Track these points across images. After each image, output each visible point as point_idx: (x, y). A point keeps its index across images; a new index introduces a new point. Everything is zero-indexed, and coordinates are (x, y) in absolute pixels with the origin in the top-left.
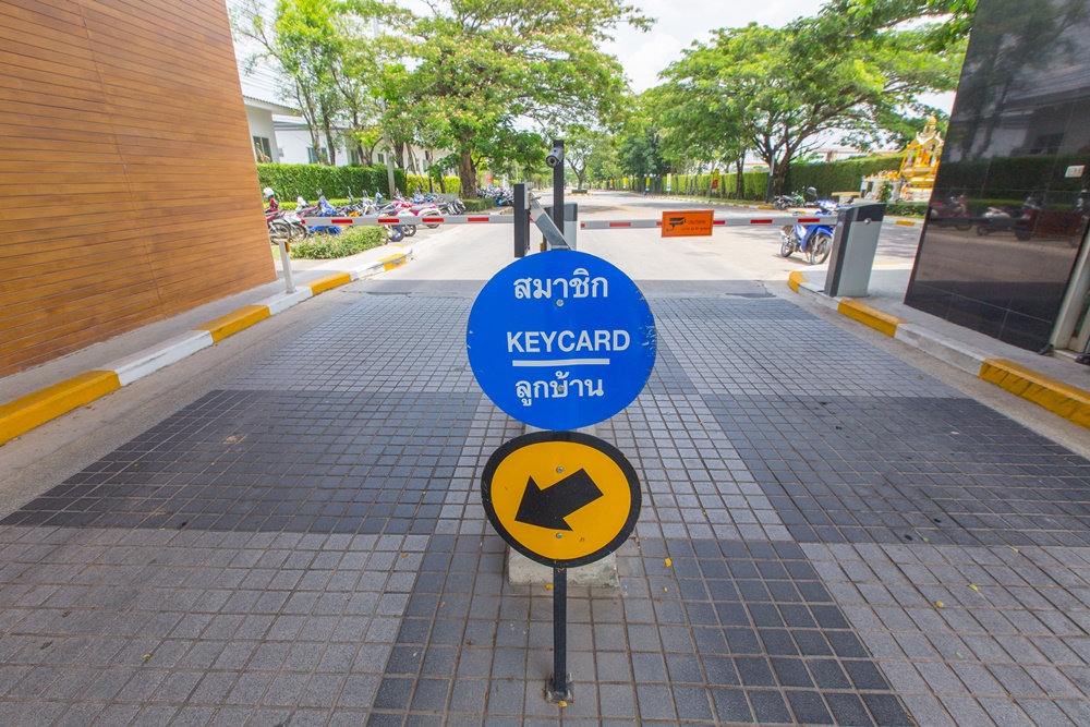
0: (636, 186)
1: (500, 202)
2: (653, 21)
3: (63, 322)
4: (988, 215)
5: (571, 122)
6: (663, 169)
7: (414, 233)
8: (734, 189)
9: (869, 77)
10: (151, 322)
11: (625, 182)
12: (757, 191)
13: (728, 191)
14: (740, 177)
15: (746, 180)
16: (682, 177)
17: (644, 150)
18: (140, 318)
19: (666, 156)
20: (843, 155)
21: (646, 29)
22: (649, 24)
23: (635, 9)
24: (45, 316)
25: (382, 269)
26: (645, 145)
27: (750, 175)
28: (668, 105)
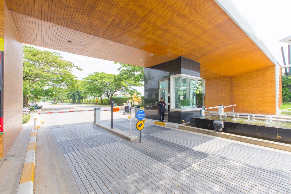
0: (72, 102)
1: (36, 108)
2: (83, 69)
4: (147, 106)
5: (58, 87)
6: (81, 98)
8: (101, 103)
9: (124, 84)
11: (68, 101)
12: (106, 103)
13: (99, 103)
14: (102, 100)
15: (103, 101)
16: (86, 100)
17: (75, 93)
19: (81, 95)
20: (122, 96)
22: (81, 70)
23: (78, 67)
26: (75, 92)
27: (104, 100)
28: (84, 85)
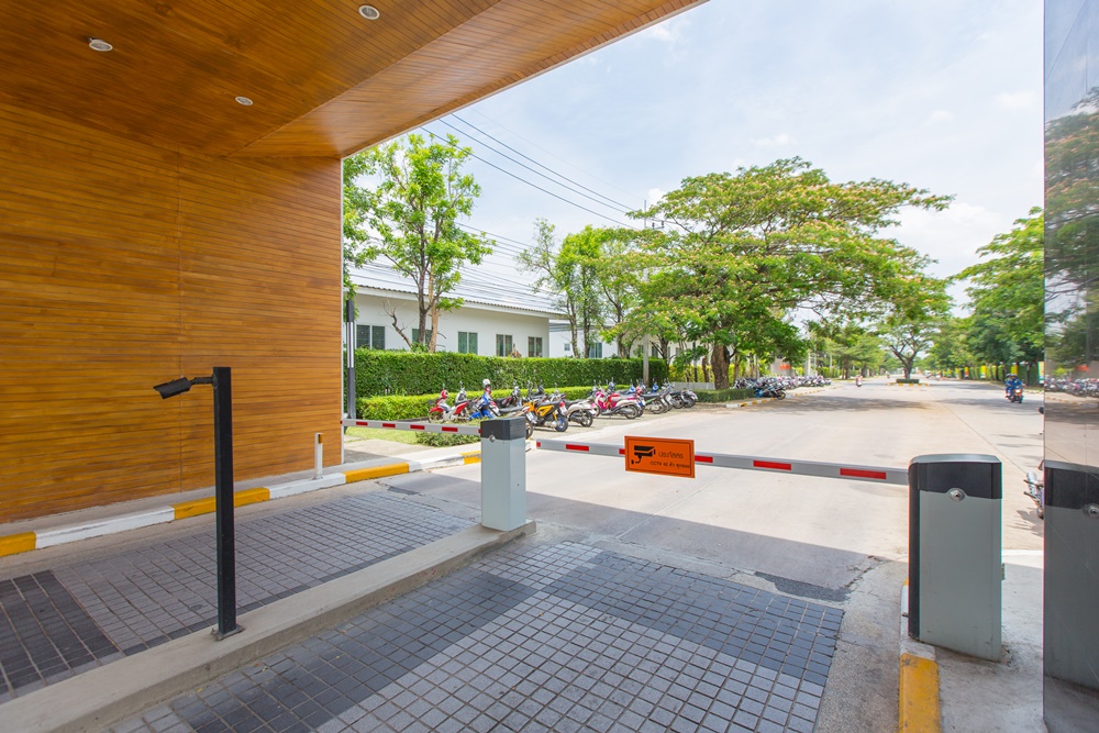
1: (761, 392)
2: (947, 198)
3: (68, 489)
7: (591, 423)
10: (163, 493)
11: (984, 370)
18: (152, 490)
21: (941, 207)
22: (943, 202)
23: (919, 190)
24: (52, 483)
25: (462, 462)
